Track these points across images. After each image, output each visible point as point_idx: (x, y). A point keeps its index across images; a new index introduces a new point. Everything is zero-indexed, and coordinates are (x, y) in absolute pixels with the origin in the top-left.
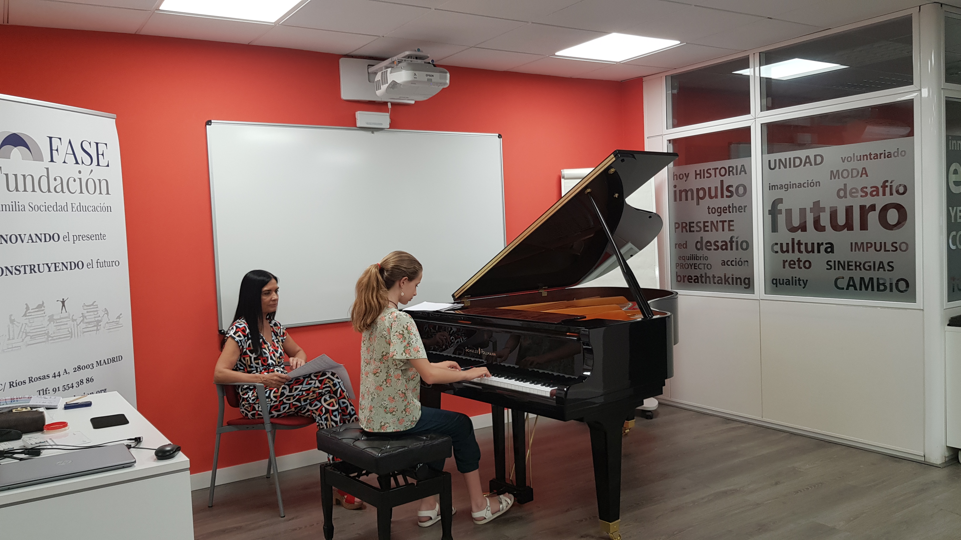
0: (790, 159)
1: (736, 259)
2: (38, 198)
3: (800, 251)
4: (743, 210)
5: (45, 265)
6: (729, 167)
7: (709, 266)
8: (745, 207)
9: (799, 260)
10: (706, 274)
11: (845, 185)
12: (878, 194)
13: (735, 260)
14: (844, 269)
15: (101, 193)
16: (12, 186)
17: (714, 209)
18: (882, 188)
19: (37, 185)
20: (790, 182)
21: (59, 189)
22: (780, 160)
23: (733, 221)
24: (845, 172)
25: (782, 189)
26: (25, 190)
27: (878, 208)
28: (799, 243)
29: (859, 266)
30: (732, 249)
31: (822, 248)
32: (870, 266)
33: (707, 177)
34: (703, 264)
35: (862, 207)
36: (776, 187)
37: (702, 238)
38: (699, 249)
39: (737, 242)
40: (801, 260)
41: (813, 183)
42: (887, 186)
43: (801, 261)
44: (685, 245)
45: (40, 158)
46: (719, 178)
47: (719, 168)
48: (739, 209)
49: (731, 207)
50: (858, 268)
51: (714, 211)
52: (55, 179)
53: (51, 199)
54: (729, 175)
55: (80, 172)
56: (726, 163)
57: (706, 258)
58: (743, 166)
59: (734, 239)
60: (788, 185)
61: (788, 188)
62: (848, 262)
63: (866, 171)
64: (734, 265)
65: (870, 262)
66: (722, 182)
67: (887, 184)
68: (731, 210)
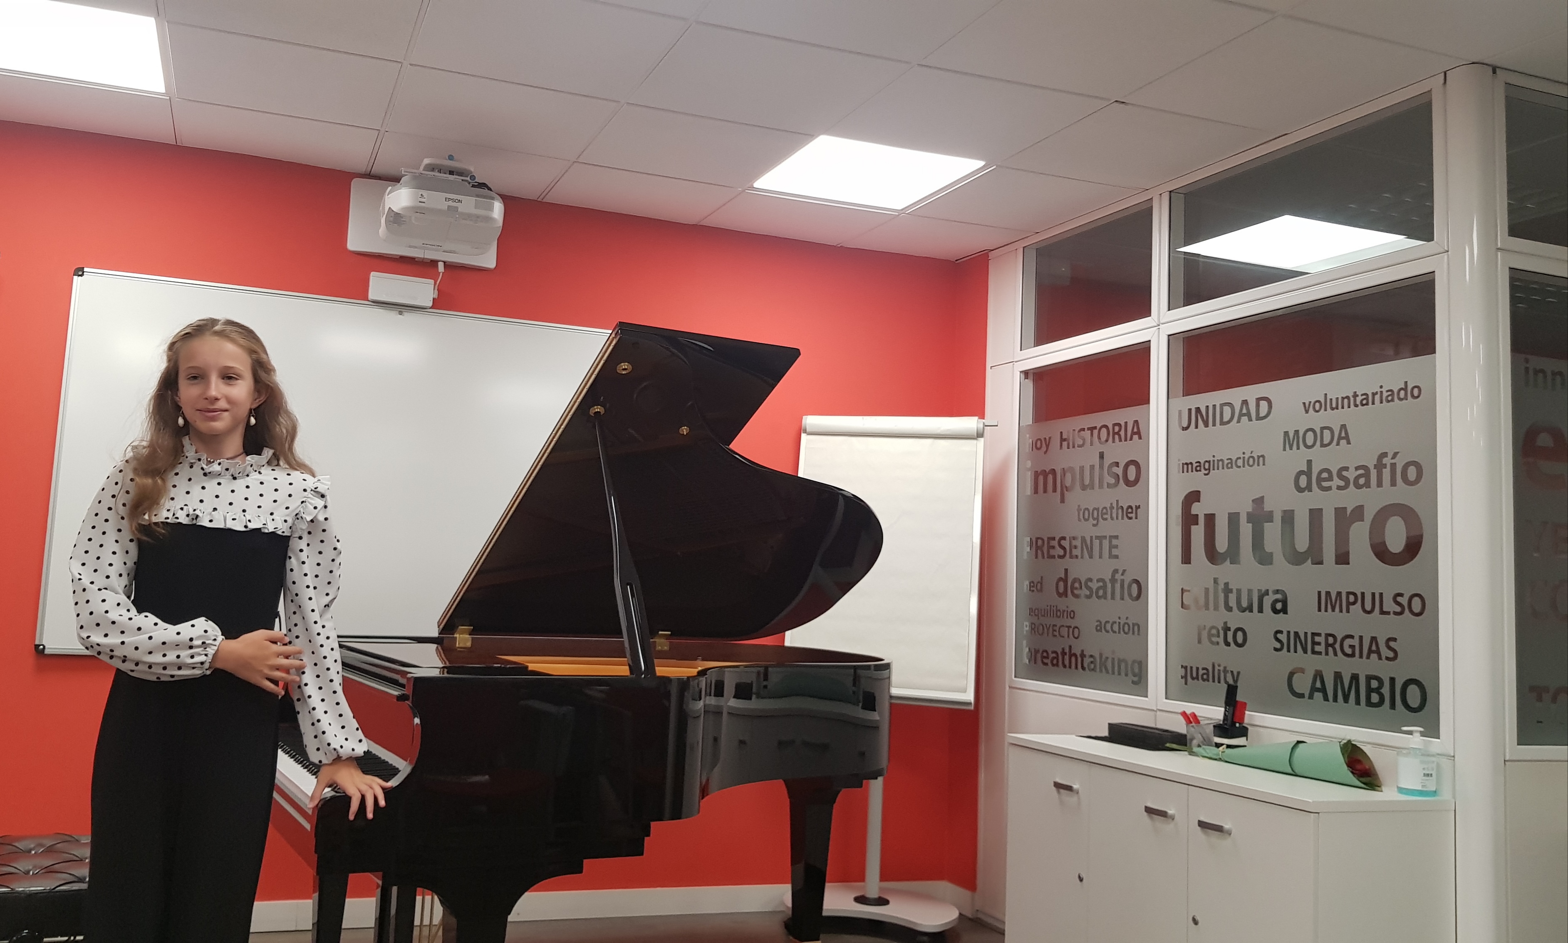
0: (1214, 406)
1: (1119, 618)
3: (1229, 609)
4: (1133, 515)
6: (1115, 425)
7: (1075, 632)
8: (1138, 507)
9: (1227, 629)
10: (1070, 647)
11: (1309, 462)
12: (1367, 485)
13: (1118, 621)
14: (1305, 652)
17: (1086, 512)
18: (1376, 470)
20: (1214, 456)
22: (1198, 410)
23: (1116, 537)
24: (1310, 435)
25: (1200, 471)
27: (1369, 515)
28: (1227, 590)
29: (1332, 645)
30: (1113, 598)
31: (1268, 601)
32: (1352, 647)
33: (1079, 446)
34: (1067, 627)
35: (1340, 512)
36: (1190, 466)
37: (1066, 570)
38: (1060, 595)
39: (1123, 581)
40: (1229, 626)
41: (1253, 457)
42: (1386, 464)
43: (1229, 629)
44: (1039, 584)
46: (1098, 447)
47: (1098, 428)
48: (1127, 513)
49: (1115, 508)
50: (1330, 649)
51: (1086, 517)
54: (1114, 442)
56: (1110, 417)
57: (1072, 615)
58: (1136, 422)
59: (1118, 576)
60: (1209, 462)
61: (1209, 469)
62: (1314, 634)
63: (1346, 433)
64: (1115, 632)
65: (1352, 637)
66: (1102, 456)
67: (1385, 461)
68: (1114, 515)
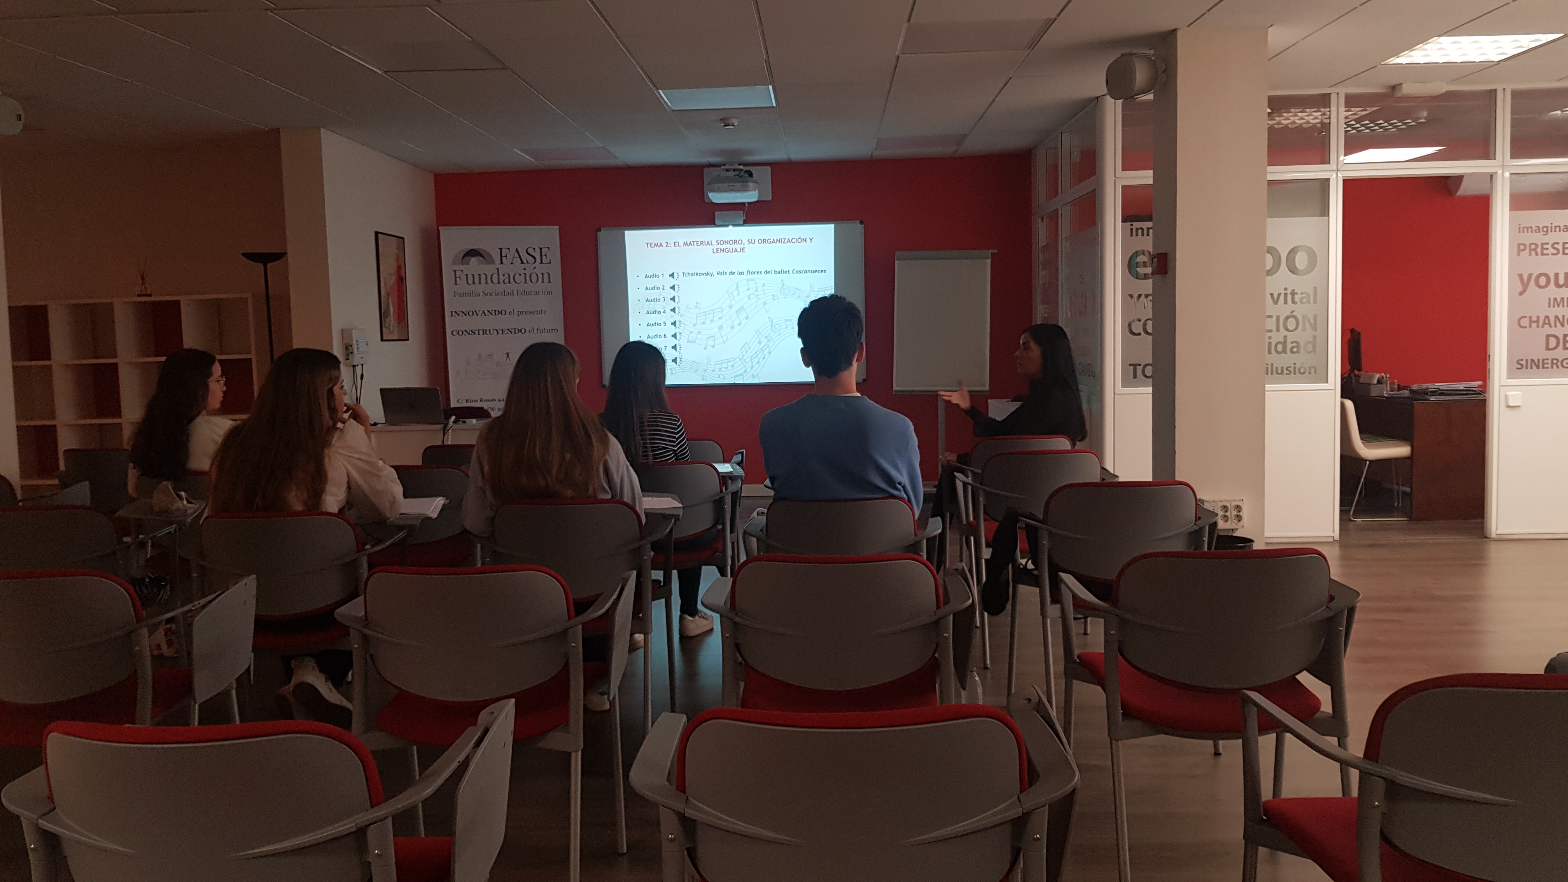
2: (490, 288)
5: (495, 331)
15: (543, 282)
16: (470, 281)
19: (489, 280)
21: (507, 281)
26: (480, 283)
45: (494, 263)
52: (504, 275)
53: (500, 288)
55: (525, 269)
